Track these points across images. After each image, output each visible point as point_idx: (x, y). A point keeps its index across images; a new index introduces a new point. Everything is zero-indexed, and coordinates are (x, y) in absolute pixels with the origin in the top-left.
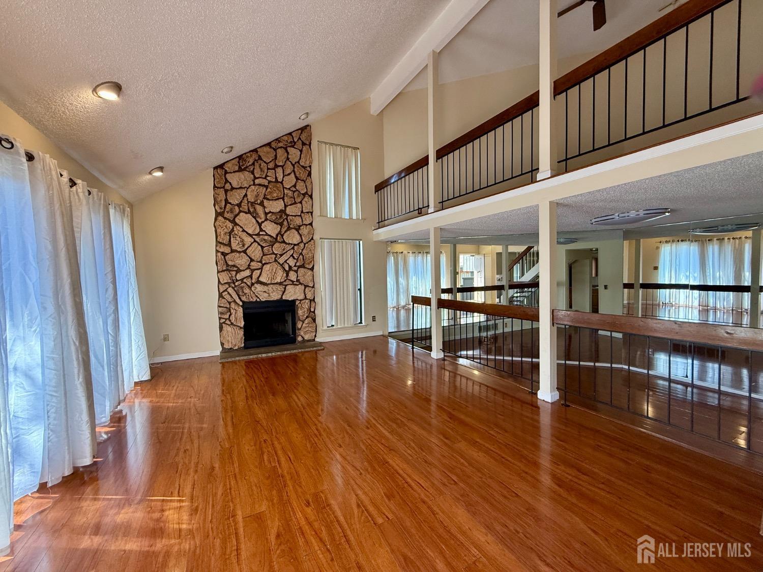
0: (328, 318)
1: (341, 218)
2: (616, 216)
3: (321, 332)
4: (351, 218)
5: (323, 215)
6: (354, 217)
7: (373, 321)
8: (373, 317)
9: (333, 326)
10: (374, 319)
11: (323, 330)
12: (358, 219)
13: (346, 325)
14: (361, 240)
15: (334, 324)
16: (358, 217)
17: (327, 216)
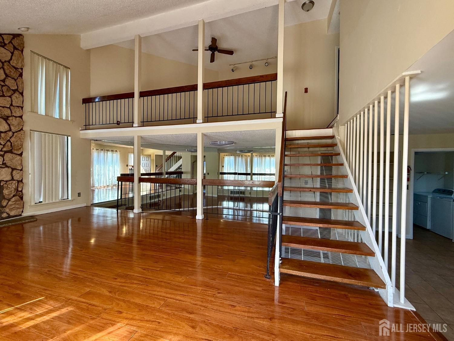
0: (36, 196)
1: (52, 117)
2: (218, 142)
3: (29, 207)
4: (61, 118)
5: (34, 110)
6: (64, 118)
7: (79, 196)
8: (78, 193)
9: (42, 202)
10: (79, 195)
11: (30, 206)
12: (67, 120)
13: (54, 201)
14: (70, 136)
15: (41, 200)
16: (67, 118)
17: (38, 113)
